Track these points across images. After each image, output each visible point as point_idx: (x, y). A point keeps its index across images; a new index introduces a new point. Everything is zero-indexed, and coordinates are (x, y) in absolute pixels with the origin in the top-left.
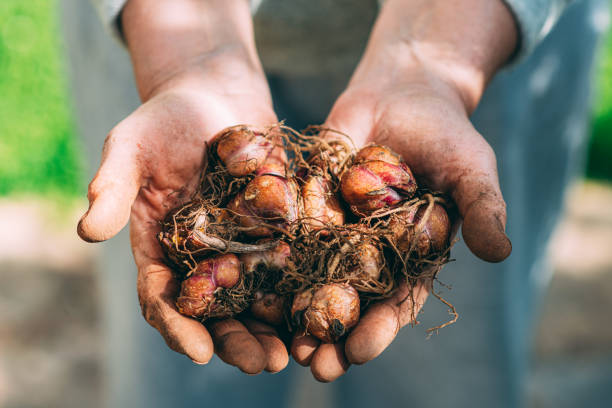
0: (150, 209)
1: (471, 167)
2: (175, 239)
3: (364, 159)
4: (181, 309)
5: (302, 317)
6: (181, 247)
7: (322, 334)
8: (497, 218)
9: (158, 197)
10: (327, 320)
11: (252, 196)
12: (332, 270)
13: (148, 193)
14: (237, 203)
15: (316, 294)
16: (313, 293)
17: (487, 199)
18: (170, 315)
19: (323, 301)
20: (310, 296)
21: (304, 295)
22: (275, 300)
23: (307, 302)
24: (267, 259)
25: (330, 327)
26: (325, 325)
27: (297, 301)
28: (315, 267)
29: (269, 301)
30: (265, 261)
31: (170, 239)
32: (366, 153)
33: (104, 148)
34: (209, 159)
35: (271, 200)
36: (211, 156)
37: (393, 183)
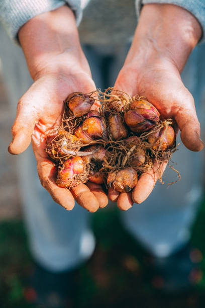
0: (40, 134)
1: (183, 107)
2: (53, 152)
3: (135, 107)
4: (59, 185)
5: (112, 184)
6: (56, 155)
7: (121, 191)
8: (196, 132)
9: (43, 128)
10: (123, 186)
11: (86, 128)
12: (124, 163)
13: (39, 126)
14: (79, 131)
15: (118, 174)
16: (117, 173)
17: (191, 123)
18: (54, 187)
19: (121, 178)
20: (115, 175)
21: (112, 175)
22: (100, 175)
23: (114, 178)
24: (95, 157)
25: (125, 188)
26: (122, 188)
27: (109, 177)
28: (117, 162)
29: (97, 175)
30: (94, 157)
31: (51, 151)
32: (135, 104)
33: (17, 108)
34: (65, 108)
35: (95, 130)
36: (66, 107)
37: (148, 118)
